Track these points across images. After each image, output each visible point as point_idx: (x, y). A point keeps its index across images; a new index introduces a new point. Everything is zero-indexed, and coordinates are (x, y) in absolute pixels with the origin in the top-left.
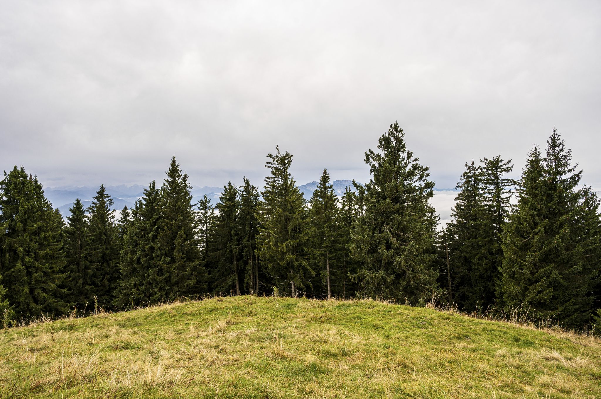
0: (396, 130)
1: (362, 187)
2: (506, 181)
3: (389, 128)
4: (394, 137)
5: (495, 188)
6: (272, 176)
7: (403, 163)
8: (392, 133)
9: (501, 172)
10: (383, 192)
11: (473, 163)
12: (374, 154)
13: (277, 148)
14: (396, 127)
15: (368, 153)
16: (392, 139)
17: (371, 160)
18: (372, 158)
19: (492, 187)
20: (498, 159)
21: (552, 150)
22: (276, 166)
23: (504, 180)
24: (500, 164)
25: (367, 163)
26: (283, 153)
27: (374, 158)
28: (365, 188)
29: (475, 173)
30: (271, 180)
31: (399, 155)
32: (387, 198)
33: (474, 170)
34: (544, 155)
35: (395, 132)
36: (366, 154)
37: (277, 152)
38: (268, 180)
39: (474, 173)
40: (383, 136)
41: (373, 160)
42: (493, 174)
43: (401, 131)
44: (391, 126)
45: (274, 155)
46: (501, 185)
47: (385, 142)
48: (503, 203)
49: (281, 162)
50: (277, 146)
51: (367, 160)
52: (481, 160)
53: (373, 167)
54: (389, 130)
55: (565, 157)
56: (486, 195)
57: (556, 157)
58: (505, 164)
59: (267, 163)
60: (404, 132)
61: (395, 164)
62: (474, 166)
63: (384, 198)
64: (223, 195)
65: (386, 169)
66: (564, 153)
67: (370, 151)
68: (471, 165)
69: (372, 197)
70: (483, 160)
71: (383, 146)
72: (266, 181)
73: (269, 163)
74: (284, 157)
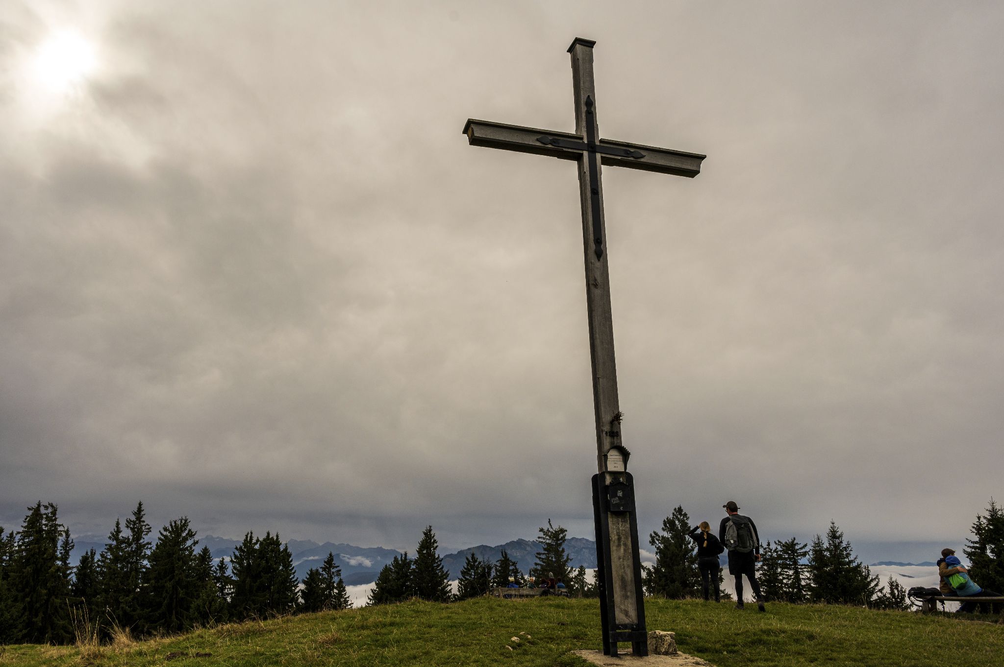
0: (681, 514)
1: (649, 569)
2: (804, 567)
3: (673, 511)
4: (679, 520)
5: (793, 574)
6: (543, 552)
7: (689, 546)
8: (677, 517)
9: (797, 556)
10: (671, 575)
11: (769, 544)
12: (659, 536)
13: (549, 522)
14: (680, 510)
15: (653, 535)
16: (677, 522)
17: (657, 542)
18: (658, 540)
19: (791, 572)
20: (793, 542)
21: (833, 541)
22: (548, 541)
23: (802, 565)
24: (797, 547)
25: (652, 545)
26: (556, 527)
27: (659, 540)
28: (652, 570)
29: (772, 555)
30: (543, 557)
31: (685, 537)
32: (675, 581)
33: (771, 552)
34: (826, 545)
35: (679, 516)
36: (651, 535)
37: (548, 526)
38: (539, 556)
39: (771, 556)
40: (667, 519)
41: (659, 543)
42: (790, 559)
43: (685, 515)
44: (675, 509)
45: (546, 529)
46: (799, 570)
47: (669, 524)
48: (805, 591)
49: (554, 537)
50: (549, 519)
51: (653, 542)
52: (775, 542)
53: (658, 548)
54: (673, 513)
55: (845, 549)
56: (785, 581)
57: (837, 547)
58: (801, 548)
59: (539, 538)
60: (688, 516)
61: (682, 547)
62: (771, 547)
63: (673, 581)
64: (465, 568)
65: (673, 552)
66: (844, 545)
67: (655, 533)
68: (766, 547)
69: (660, 580)
70: (777, 542)
71: (668, 528)
72: (537, 557)
73: (541, 538)
74: (556, 532)
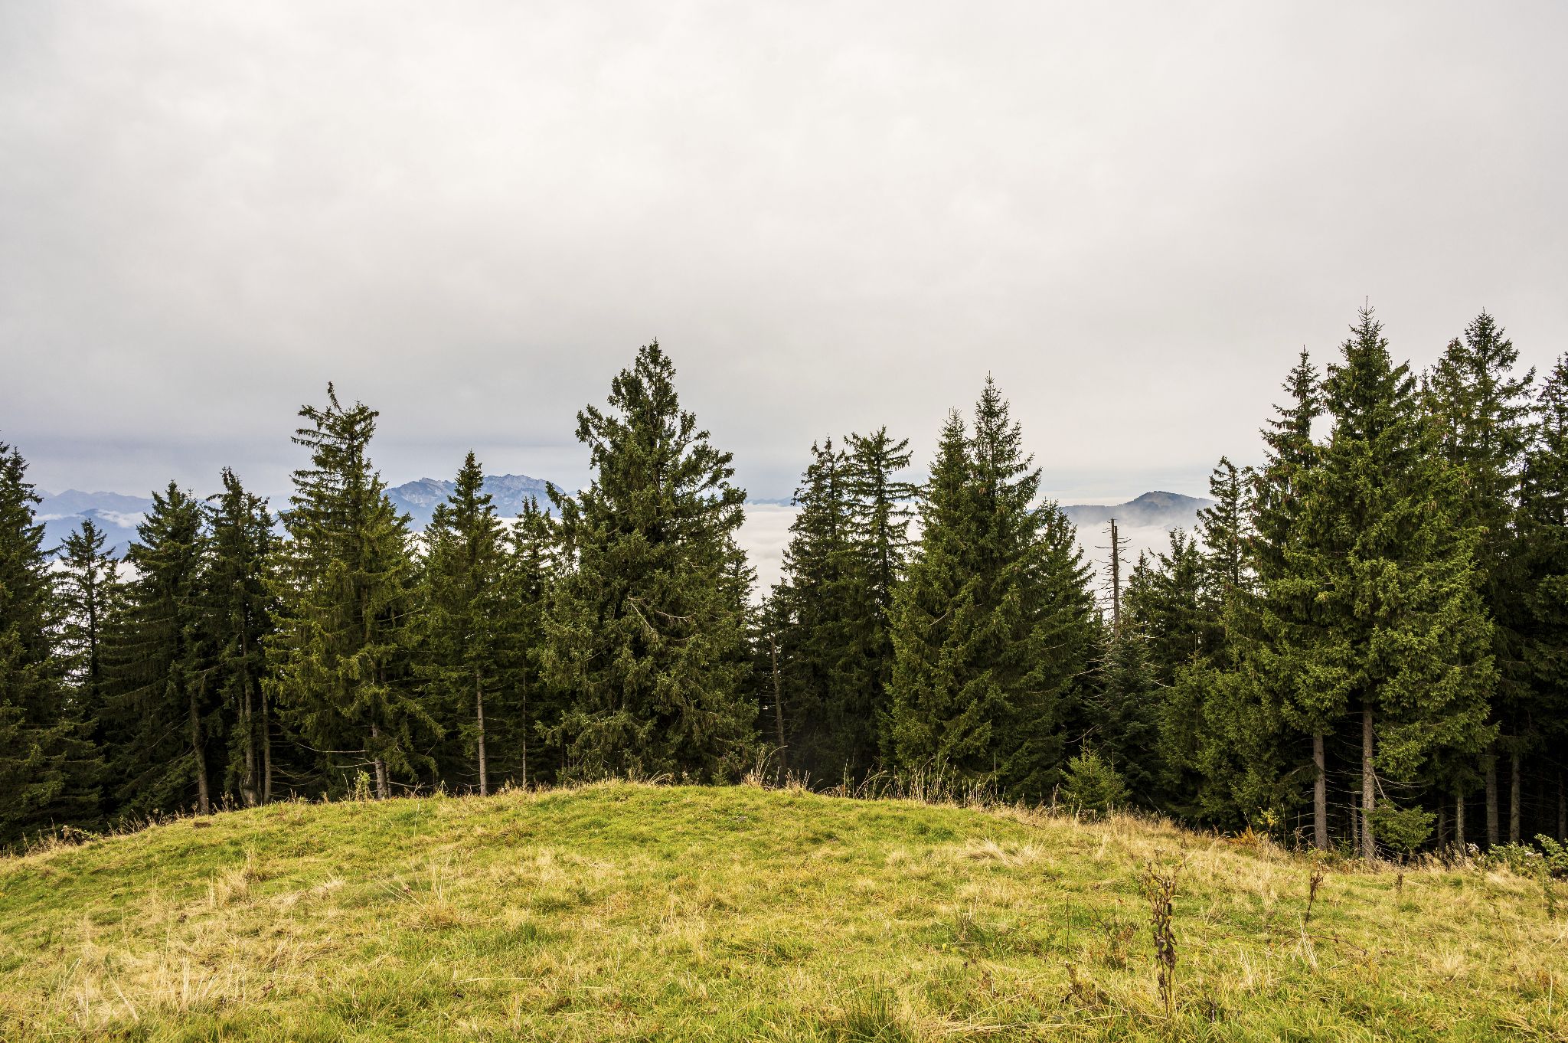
0: (655, 361)
1: (570, 502)
2: (897, 488)
3: (638, 354)
4: (650, 376)
5: (875, 503)
6: (314, 468)
7: (671, 442)
8: (646, 368)
9: (887, 467)
10: (624, 514)
11: (829, 446)
12: (601, 419)
13: (330, 391)
14: (654, 352)
15: (586, 415)
16: (645, 382)
17: (594, 432)
18: (595, 427)
19: (870, 501)
20: (881, 437)
21: (986, 423)
22: (326, 441)
23: (894, 485)
24: (886, 448)
25: (583, 439)
26: (347, 406)
27: (600, 427)
28: (579, 502)
29: (833, 467)
30: (311, 480)
31: (663, 422)
32: (634, 529)
33: (831, 460)
34: (970, 434)
35: (651, 366)
36: (580, 416)
37: (329, 403)
38: (301, 479)
39: (832, 469)
40: (623, 374)
41: (599, 434)
42: (872, 471)
43: (667, 364)
44: (643, 350)
45: (320, 410)
46: (887, 496)
47: (628, 389)
48: (893, 538)
49: (344, 430)
50: (330, 384)
51: (584, 433)
52: (847, 441)
53: (599, 449)
54: (638, 359)
55: (1010, 439)
56: (858, 519)
57: (993, 437)
58: (894, 450)
59: (300, 431)
60: (673, 366)
61: (653, 444)
62: (832, 451)
63: (628, 529)
64: (151, 521)
65: (631, 456)
66: (1007, 431)
67: (590, 410)
68: (824, 450)
69: (596, 527)
70: (851, 438)
71: (624, 398)
72: (296, 482)
73: (306, 431)
74: (350, 416)
